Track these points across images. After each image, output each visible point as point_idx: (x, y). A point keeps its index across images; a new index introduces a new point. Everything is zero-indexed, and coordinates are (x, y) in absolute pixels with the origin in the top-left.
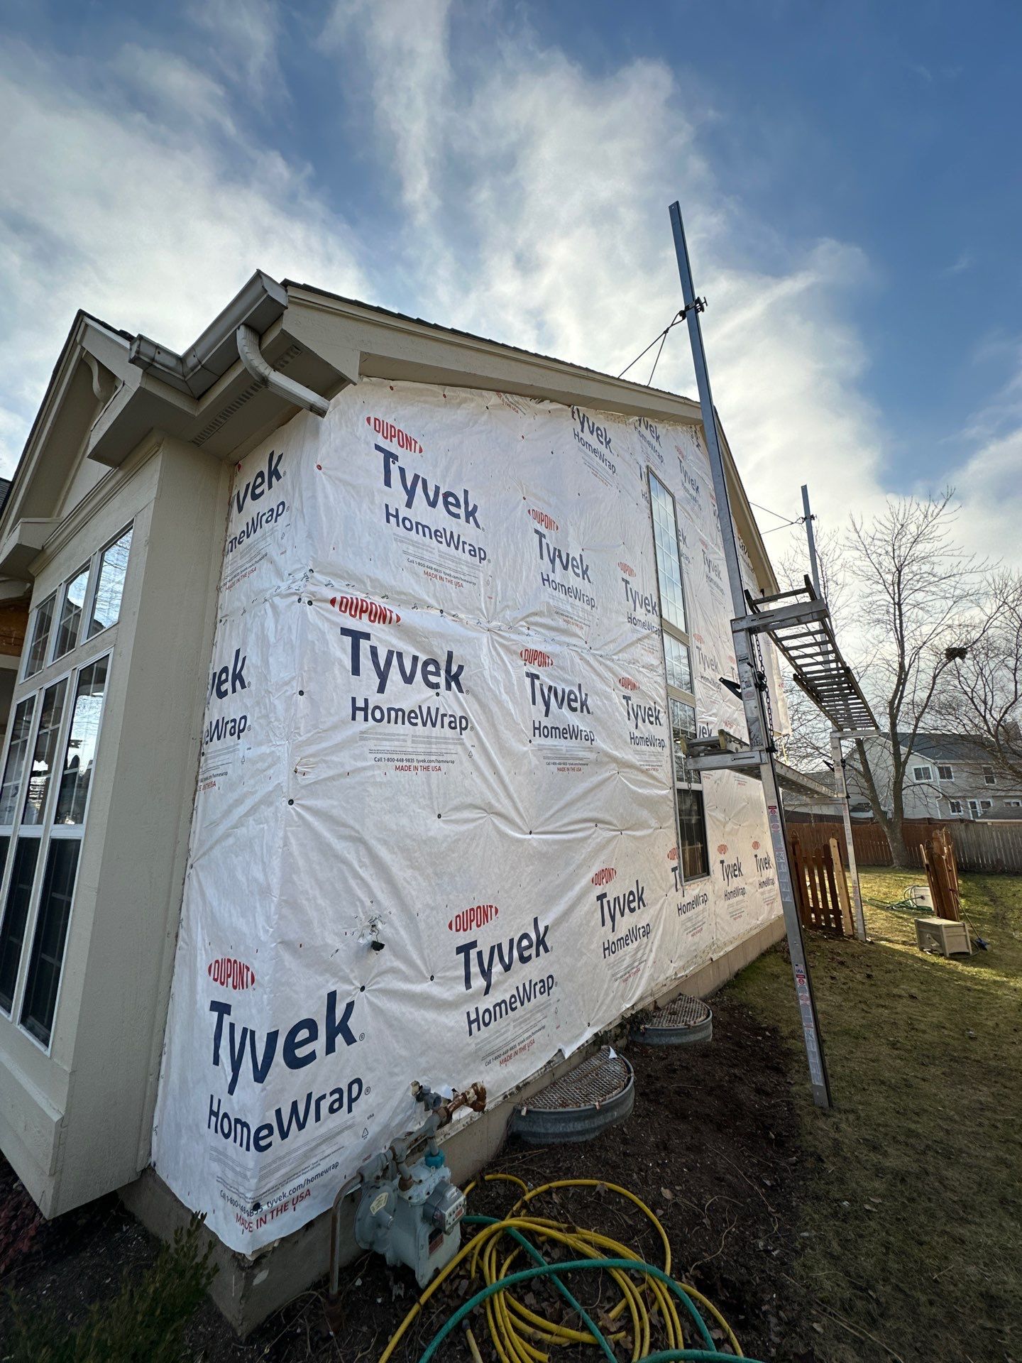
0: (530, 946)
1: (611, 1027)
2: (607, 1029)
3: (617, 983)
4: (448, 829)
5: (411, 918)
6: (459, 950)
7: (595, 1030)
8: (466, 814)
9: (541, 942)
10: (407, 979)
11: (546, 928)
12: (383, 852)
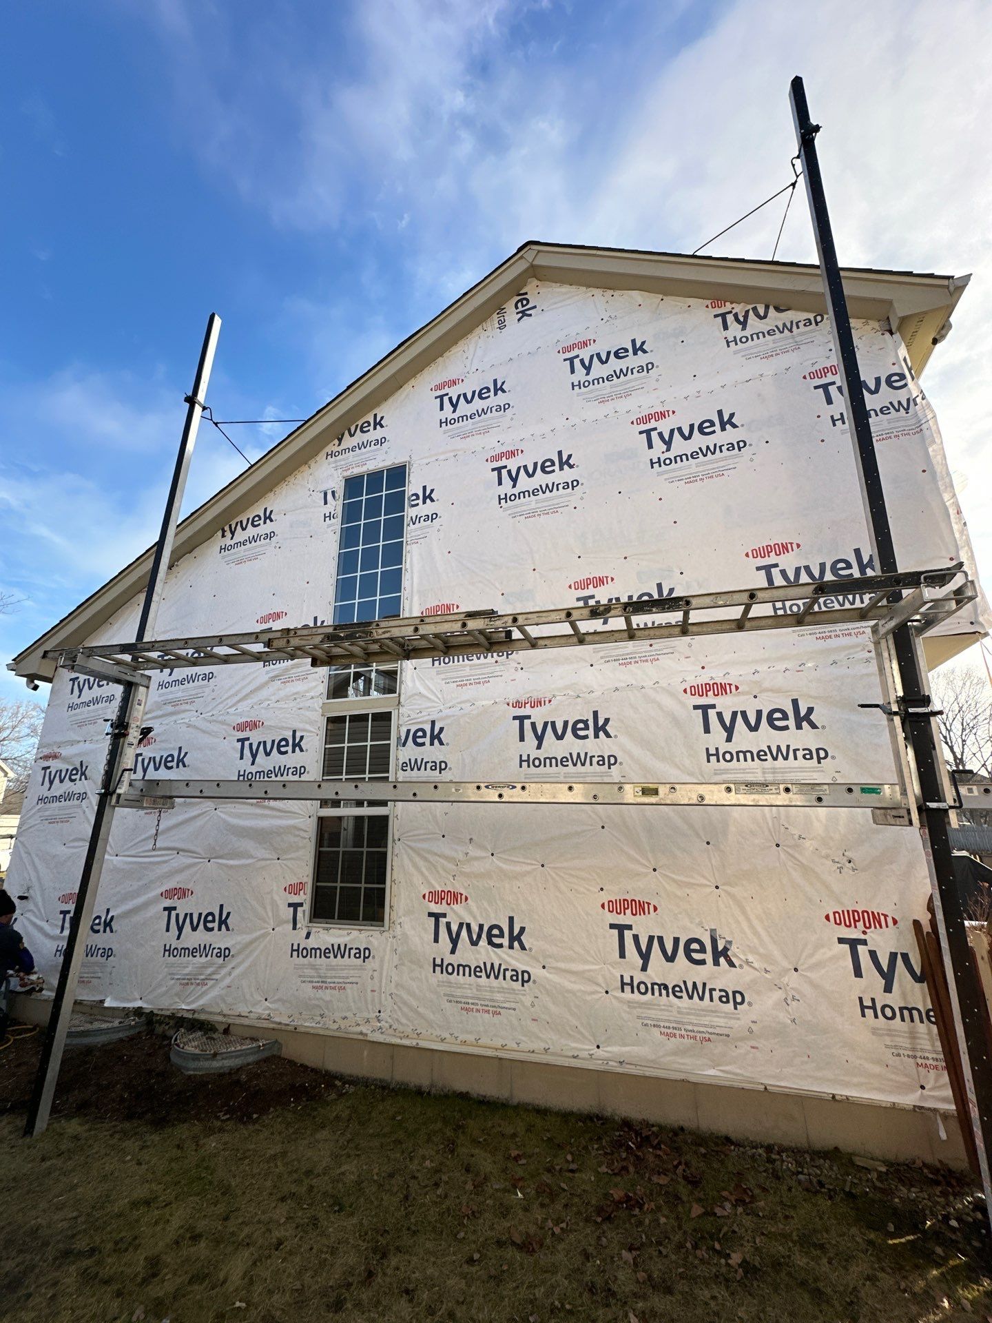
0: (99, 924)
1: (160, 1013)
2: (155, 1012)
3: (173, 982)
4: (66, 850)
5: (43, 890)
6: (62, 912)
7: (144, 1006)
8: (76, 844)
9: (108, 924)
10: (36, 917)
11: (112, 917)
12: (36, 860)
